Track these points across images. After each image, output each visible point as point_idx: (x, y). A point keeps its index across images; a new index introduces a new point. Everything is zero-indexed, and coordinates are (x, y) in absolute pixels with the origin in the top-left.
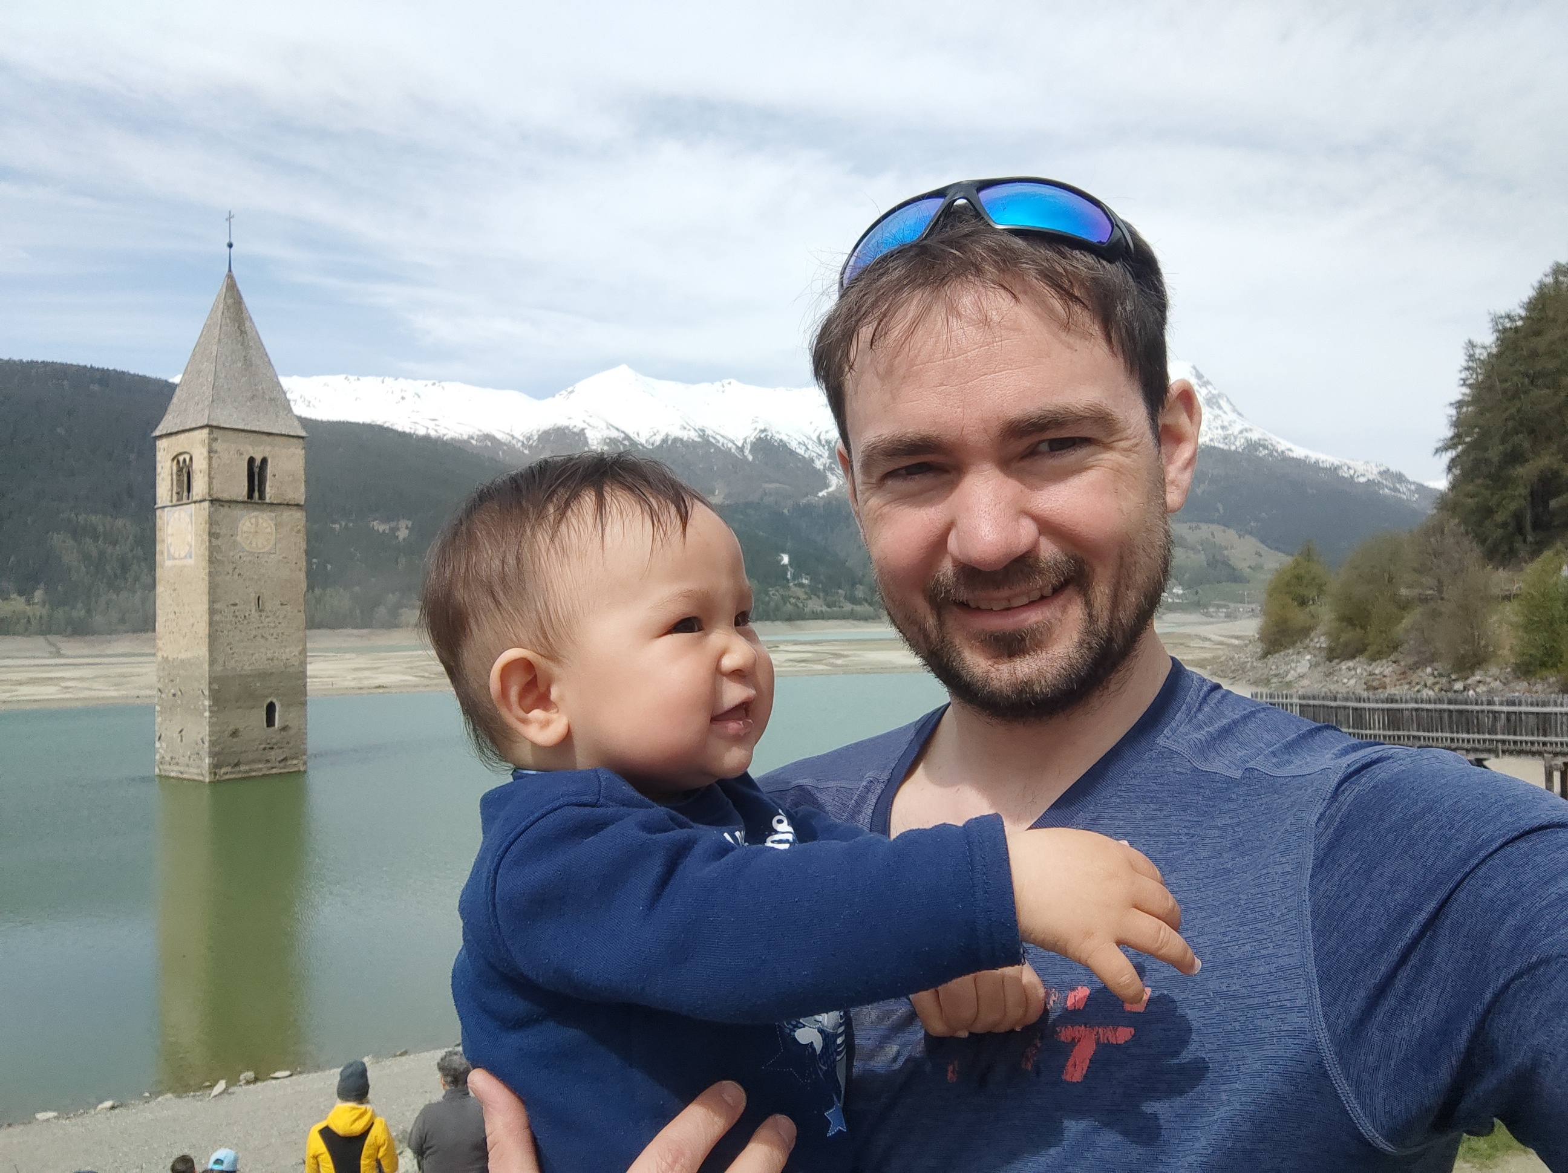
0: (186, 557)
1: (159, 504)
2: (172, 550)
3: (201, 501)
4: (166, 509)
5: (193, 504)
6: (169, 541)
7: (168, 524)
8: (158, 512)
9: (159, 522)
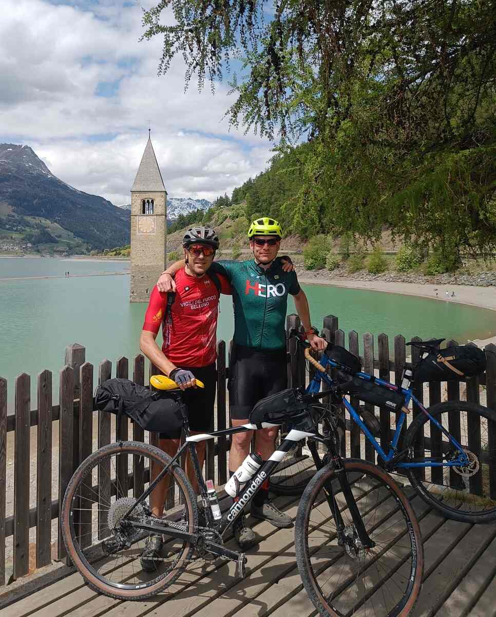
0: (150, 232)
1: (133, 213)
2: (141, 230)
3: (161, 215)
4: (137, 217)
5: (155, 216)
6: (140, 226)
7: (139, 221)
8: (132, 217)
9: (132, 220)
